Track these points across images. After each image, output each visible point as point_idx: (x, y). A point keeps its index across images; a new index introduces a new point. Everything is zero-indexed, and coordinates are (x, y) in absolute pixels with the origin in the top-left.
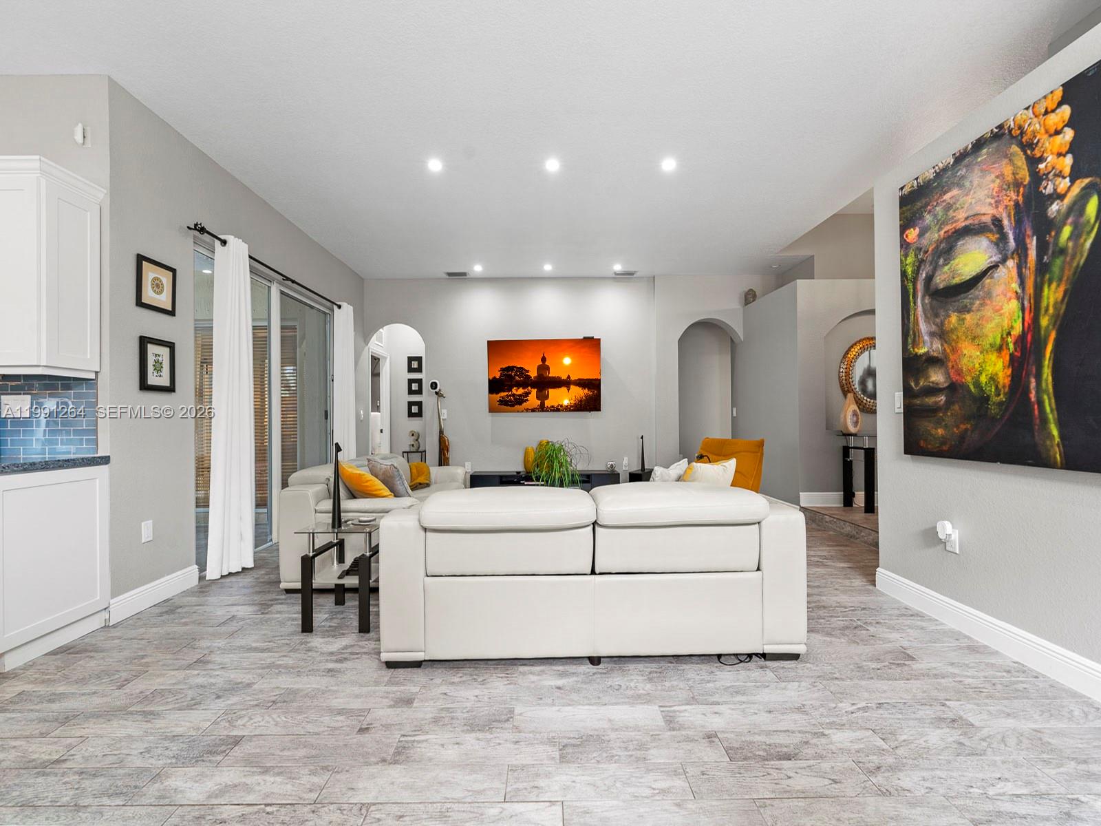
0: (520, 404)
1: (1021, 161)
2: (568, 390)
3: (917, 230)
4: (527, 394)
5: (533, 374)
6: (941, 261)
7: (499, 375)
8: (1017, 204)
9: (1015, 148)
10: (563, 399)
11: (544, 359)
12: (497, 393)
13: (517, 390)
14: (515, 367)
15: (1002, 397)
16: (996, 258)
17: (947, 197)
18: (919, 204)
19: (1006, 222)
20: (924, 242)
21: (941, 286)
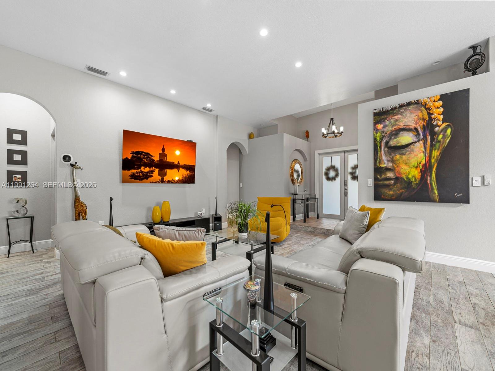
0: (147, 178)
1: (425, 112)
2: (178, 171)
3: (382, 126)
4: (152, 172)
5: (156, 158)
6: (393, 137)
7: (131, 157)
8: (423, 125)
9: (423, 108)
10: (175, 177)
11: (163, 150)
12: (129, 170)
13: (144, 169)
14: (143, 152)
15: (417, 182)
16: (416, 140)
17: (396, 117)
18: (383, 117)
19: (419, 130)
20: (386, 130)
21: (393, 145)
